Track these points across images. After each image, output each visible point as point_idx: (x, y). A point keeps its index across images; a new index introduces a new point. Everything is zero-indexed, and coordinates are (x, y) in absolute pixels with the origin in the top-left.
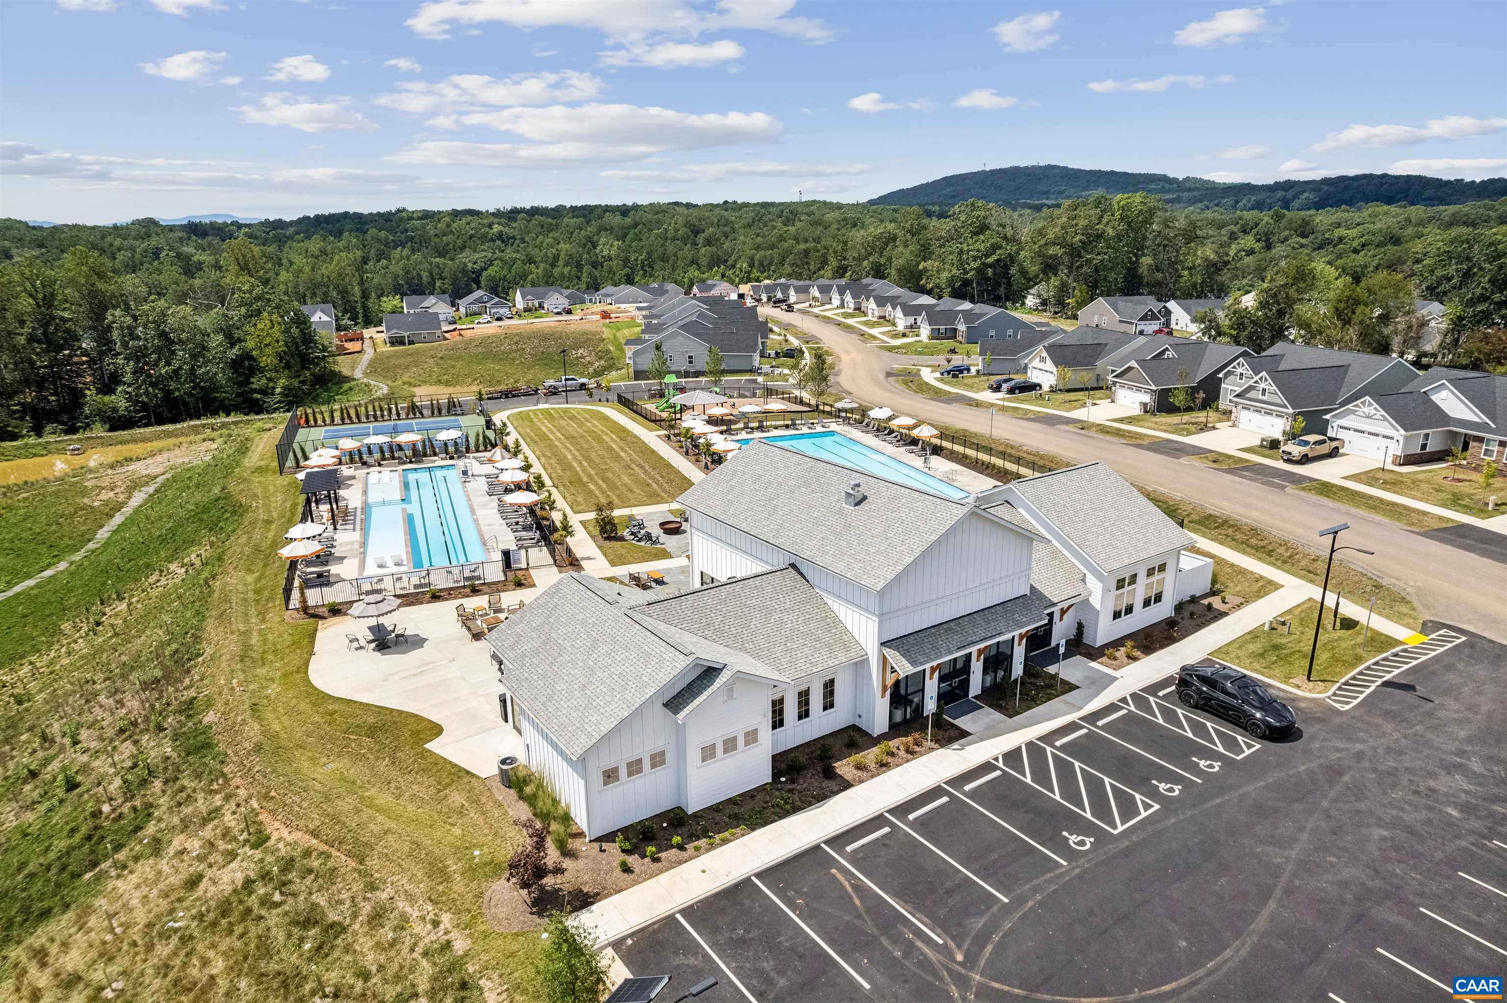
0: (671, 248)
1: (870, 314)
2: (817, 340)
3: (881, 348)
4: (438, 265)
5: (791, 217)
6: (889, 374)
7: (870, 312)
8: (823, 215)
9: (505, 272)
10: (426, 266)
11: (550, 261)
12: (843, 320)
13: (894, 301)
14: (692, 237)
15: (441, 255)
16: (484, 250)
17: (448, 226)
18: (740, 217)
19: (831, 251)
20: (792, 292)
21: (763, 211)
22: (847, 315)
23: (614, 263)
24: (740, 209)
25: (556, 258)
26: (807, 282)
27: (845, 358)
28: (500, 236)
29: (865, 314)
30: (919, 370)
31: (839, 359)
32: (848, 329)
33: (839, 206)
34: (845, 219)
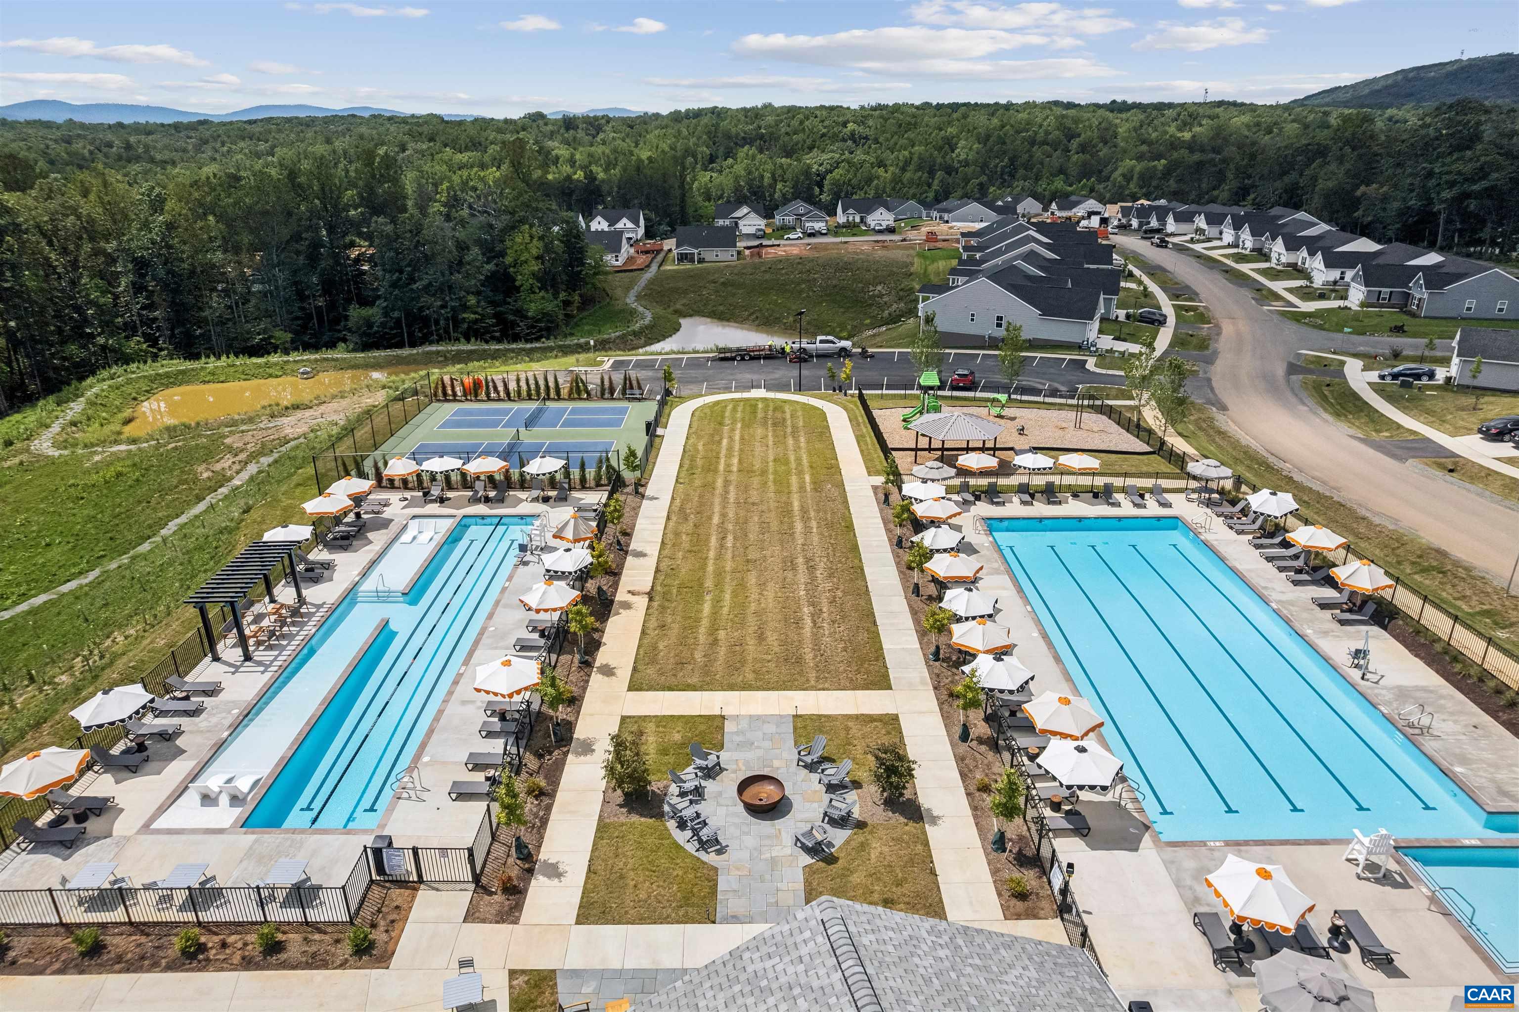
0: (1038, 153)
1: (1274, 261)
2: (1193, 295)
3: (1283, 314)
4: (781, 166)
5: (1188, 120)
6: (1293, 369)
7: (1274, 256)
8: (1230, 119)
9: (850, 176)
10: (769, 166)
11: (901, 164)
12: (1233, 264)
13: (1313, 245)
14: (1065, 141)
15: (788, 155)
16: (832, 151)
17: (802, 123)
18: (1127, 120)
19: (1232, 166)
20: (1170, 220)
21: (1155, 113)
22: (1241, 258)
23: (970, 170)
24: (1129, 110)
25: (907, 162)
26: (1194, 207)
27: (1227, 328)
28: (852, 136)
29: (1267, 258)
30: (1343, 363)
31: (1218, 329)
32: (1240, 279)
33: (1253, 108)
34: (1258, 124)
